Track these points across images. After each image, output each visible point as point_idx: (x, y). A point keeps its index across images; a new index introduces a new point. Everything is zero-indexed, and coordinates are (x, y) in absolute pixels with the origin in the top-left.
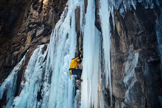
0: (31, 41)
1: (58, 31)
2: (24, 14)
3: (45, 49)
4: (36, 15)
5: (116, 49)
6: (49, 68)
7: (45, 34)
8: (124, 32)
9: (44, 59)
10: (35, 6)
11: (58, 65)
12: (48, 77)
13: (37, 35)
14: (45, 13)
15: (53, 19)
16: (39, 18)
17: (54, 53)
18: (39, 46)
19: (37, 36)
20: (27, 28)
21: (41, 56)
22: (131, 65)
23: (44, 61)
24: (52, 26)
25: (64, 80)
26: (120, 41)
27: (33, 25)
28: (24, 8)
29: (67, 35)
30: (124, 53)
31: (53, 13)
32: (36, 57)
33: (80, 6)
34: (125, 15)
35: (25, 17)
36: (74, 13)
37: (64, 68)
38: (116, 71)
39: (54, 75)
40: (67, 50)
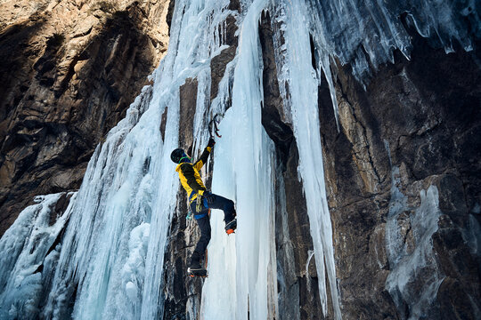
0: (14, 181)
1: (115, 151)
2: (7, 96)
3: (59, 207)
4: (45, 101)
5: (338, 185)
6: (69, 272)
7: (66, 161)
8: (365, 133)
9: (50, 243)
10: (48, 75)
11: (106, 260)
12: (59, 304)
13: (40, 161)
14: (77, 97)
15: (100, 120)
16: (55, 109)
17: (94, 221)
18: (42, 196)
19: (38, 163)
20: (7, 137)
21: (41, 230)
22: (408, 231)
23: (53, 248)
24: (94, 137)
25: (122, 312)
26: (354, 158)
27: (30, 129)
28: (10, 76)
29: (147, 163)
30: (371, 196)
31: (101, 101)
32: (25, 233)
33: (196, 79)
34: (370, 78)
35: (8, 105)
36: (176, 97)
37: (127, 268)
38: (345, 257)
39: (87, 296)
40: (142, 210)
